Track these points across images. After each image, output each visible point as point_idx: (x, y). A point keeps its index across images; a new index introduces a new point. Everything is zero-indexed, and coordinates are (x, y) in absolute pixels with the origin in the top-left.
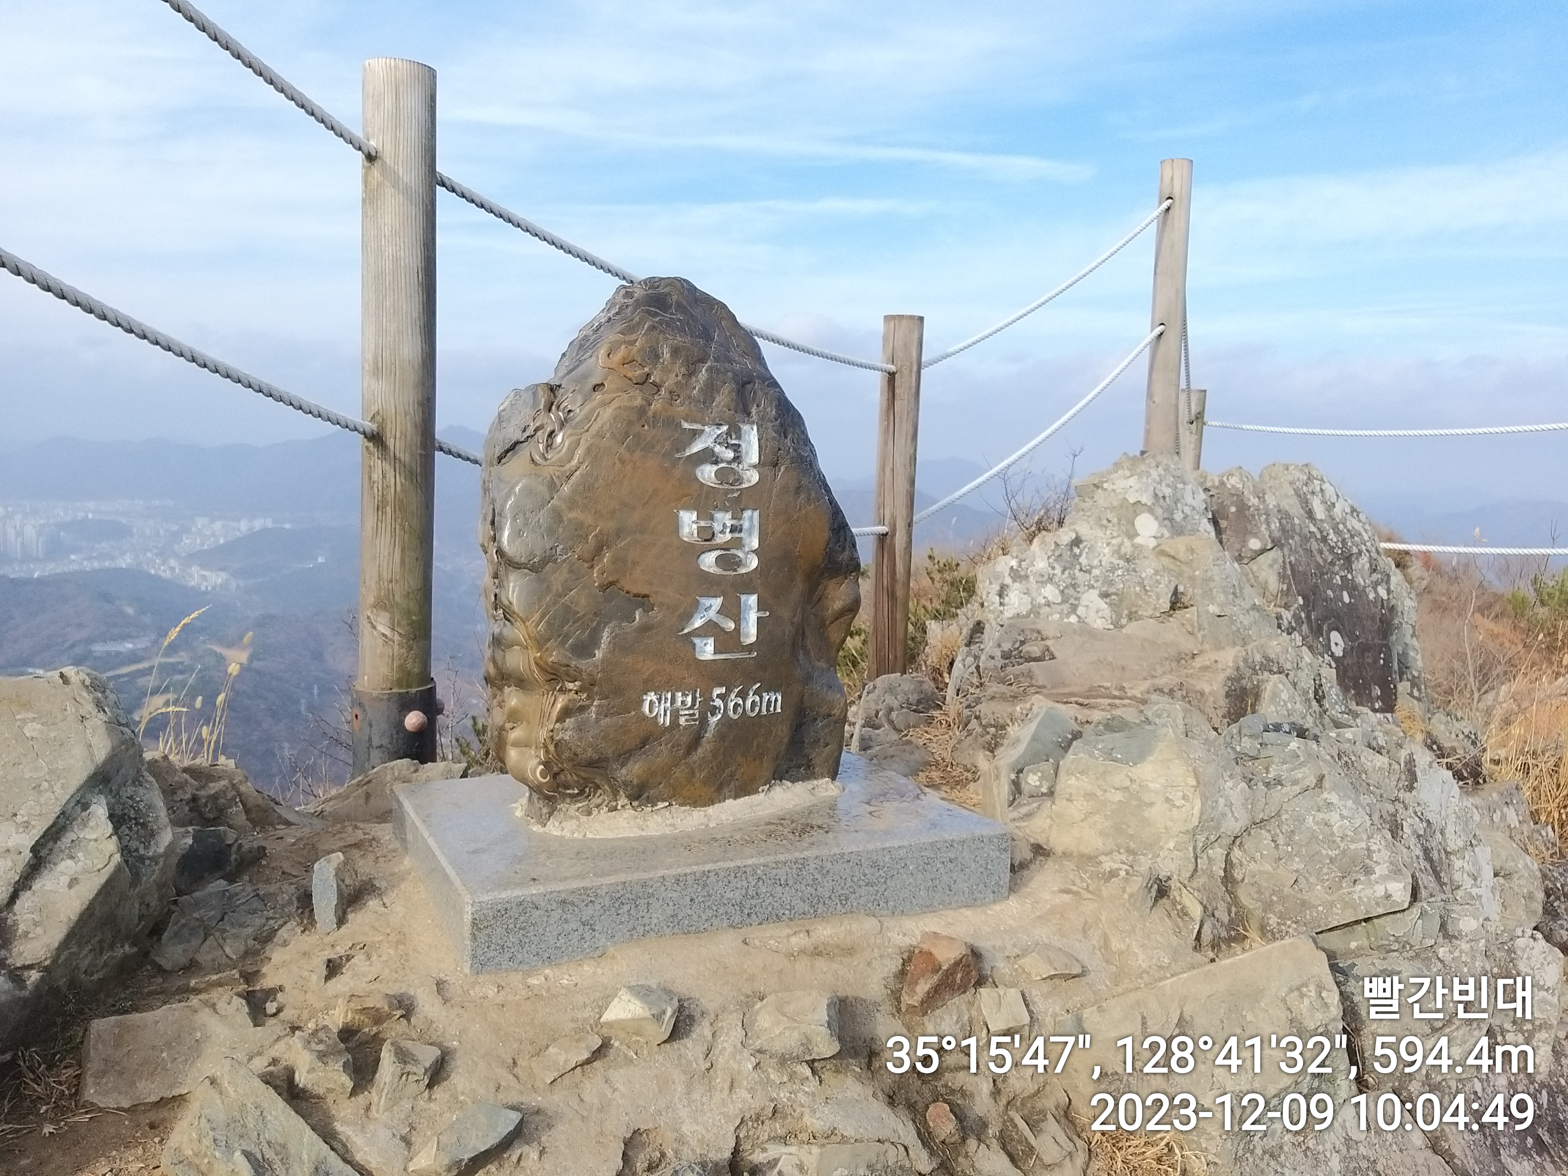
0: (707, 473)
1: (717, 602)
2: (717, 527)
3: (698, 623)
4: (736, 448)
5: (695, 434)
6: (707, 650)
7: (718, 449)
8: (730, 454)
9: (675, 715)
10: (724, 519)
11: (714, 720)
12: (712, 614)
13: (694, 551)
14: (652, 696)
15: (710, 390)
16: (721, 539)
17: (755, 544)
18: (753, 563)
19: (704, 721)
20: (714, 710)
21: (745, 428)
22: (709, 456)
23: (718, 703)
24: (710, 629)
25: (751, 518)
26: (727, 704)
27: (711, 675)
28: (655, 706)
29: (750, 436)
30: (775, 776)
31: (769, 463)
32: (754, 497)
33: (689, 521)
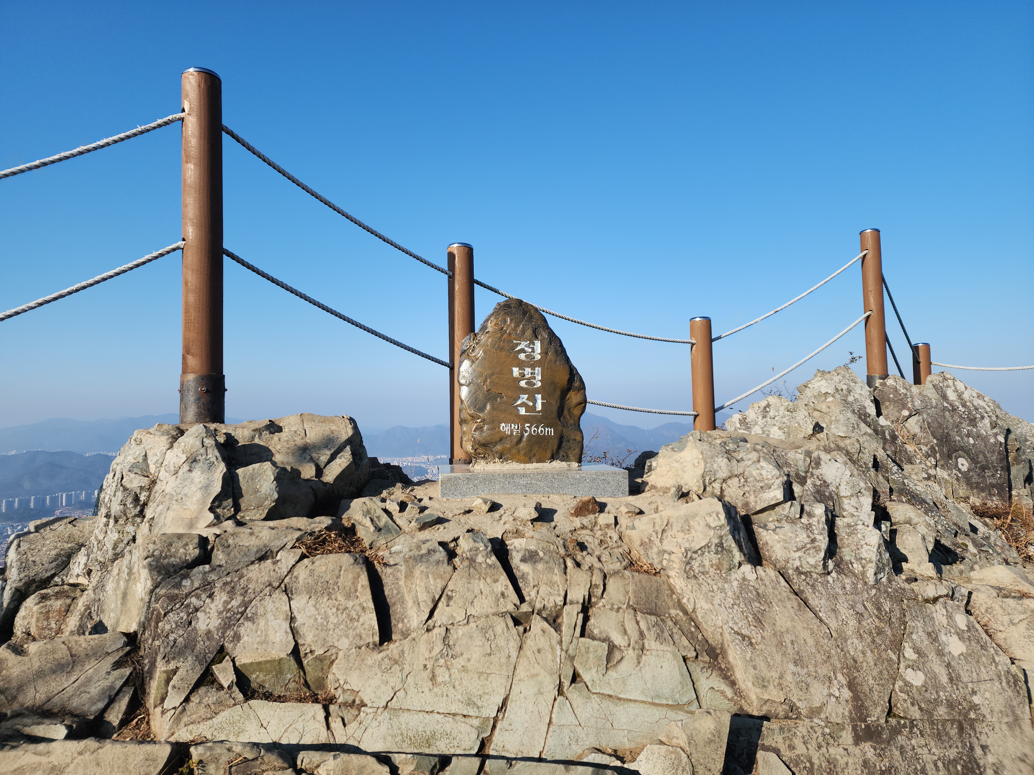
0: (522, 356)
1: (526, 396)
2: (526, 373)
3: (519, 402)
4: (533, 348)
5: (517, 345)
6: (522, 411)
7: (526, 349)
8: (530, 350)
9: (512, 431)
10: (528, 370)
11: (526, 434)
12: (524, 400)
13: (518, 380)
14: (503, 425)
15: (523, 331)
16: (527, 376)
17: (540, 378)
18: (539, 384)
19: (522, 436)
20: (526, 431)
21: (536, 342)
22: (522, 351)
23: (527, 429)
24: (523, 405)
25: (538, 370)
26: (531, 430)
27: (525, 419)
28: (505, 428)
29: (538, 344)
30: (553, 458)
31: (544, 353)
32: (539, 363)
33: (516, 371)
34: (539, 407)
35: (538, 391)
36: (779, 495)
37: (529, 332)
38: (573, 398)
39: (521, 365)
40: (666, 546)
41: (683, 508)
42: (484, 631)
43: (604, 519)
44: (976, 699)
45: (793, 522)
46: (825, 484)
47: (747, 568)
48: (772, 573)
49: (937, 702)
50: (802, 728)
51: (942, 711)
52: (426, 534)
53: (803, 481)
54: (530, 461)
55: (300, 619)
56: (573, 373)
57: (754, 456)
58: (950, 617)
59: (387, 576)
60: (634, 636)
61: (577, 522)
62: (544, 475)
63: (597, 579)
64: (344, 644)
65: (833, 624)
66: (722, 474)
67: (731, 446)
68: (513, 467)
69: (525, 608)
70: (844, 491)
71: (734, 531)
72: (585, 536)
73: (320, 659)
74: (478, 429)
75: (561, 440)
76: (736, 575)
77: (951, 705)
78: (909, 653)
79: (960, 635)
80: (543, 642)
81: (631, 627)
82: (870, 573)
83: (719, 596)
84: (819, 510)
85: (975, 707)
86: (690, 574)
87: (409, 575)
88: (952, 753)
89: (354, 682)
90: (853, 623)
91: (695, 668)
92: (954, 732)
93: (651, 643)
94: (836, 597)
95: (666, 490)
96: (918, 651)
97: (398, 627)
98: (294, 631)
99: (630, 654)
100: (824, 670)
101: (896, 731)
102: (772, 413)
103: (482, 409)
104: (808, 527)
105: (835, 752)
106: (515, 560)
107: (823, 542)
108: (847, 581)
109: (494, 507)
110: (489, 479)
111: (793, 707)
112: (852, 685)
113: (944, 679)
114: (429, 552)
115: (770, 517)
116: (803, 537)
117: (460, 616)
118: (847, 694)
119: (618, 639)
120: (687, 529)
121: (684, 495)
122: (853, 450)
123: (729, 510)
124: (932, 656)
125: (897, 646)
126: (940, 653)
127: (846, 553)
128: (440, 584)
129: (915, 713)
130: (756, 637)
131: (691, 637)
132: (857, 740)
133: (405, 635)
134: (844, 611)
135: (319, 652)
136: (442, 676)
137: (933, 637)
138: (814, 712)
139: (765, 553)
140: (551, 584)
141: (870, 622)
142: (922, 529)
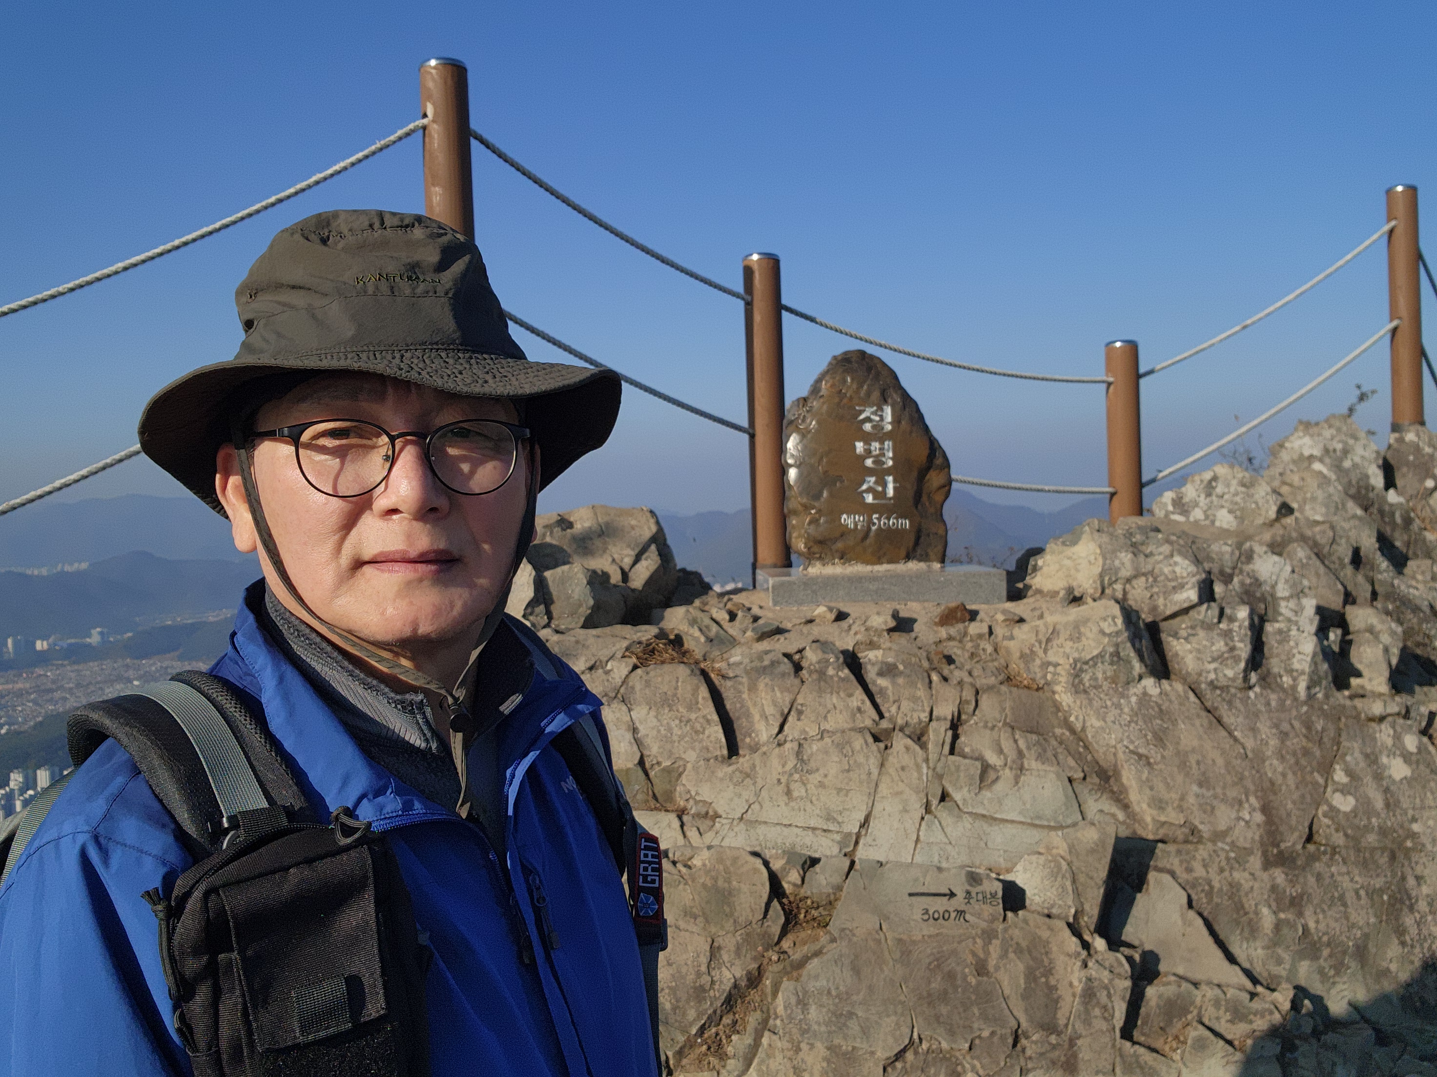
0: (868, 427)
1: (873, 479)
2: (872, 448)
3: (864, 487)
4: (881, 417)
5: (861, 412)
6: (869, 499)
7: (873, 417)
8: (877, 418)
9: (856, 524)
10: (875, 445)
11: (874, 528)
12: (871, 484)
13: (863, 458)
14: (845, 516)
15: (869, 394)
16: (874, 453)
17: (891, 454)
18: (890, 463)
19: (869, 529)
20: (874, 524)
21: (885, 407)
22: (868, 420)
23: (875, 521)
24: (870, 490)
25: (888, 444)
26: (879, 522)
27: (872, 509)
28: (847, 520)
29: (888, 412)
30: (908, 557)
31: (896, 421)
32: (889, 436)
33: (860, 446)
34: (890, 492)
35: (889, 472)
36: (1193, 596)
37: (876, 395)
38: (935, 479)
39: (867, 438)
40: (1052, 657)
41: (1075, 612)
42: (840, 747)
43: (974, 628)
44: (1416, 827)
45: (1208, 627)
46: (1257, 583)
47: (1149, 683)
48: (1179, 687)
49: (1368, 829)
50: (1202, 852)
51: (1372, 839)
52: (765, 645)
53: (1225, 579)
54: (879, 562)
55: (643, 731)
56: (934, 446)
57: (1166, 549)
58: (1397, 737)
59: (727, 690)
60: (1012, 755)
61: (943, 632)
62: (899, 578)
63: (968, 694)
64: (691, 756)
65: (1250, 744)
66: (1125, 573)
67: (1138, 537)
68: (858, 569)
69: (885, 724)
70: (1279, 591)
71: (1135, 637)
72: (953, 649)
73: (668, 771)
74: (814, 521)
75: (919, 534)
76: (1135, 690)
77: (1383, 832)
78: (1340, 776)
79: (1407, 757)
80: (907, 760)
81: (1007, 745)
82: (1302, 686)
83: (1113, 714)
84: (1243, 613)
85: (1413, 835)
86: (1077, 687)
87: (752, 688)
88: (1378, 883)
89: (706, 793)
90: (1273, 742)
91: (1083, 790)
92: (1384, 860)
93: (1031, 763)
94: (1257, 715)
95: (1054, 594)
96: (1349, 773)
97: (744, 741)
98: (638, 742)
99: (1007, 773)
100: (1232, 793)
101: (1313, 858)
102: (1219, 490)
103: (817, 496)
104: (1227, 635)
105: (1238, 875)
106: (871, 674)
107: (1244, 649)
108: (1273, 698)
109: (841, 616)
110: (831, 583)
111: (1194, 831)
112: (1265, 809)
113: (1379, 804)
114: (773, 664)
115: (1183, 624)
116: (1220, 645)
117: (813, 731)
118: (1259, 817)
119: (992, 758)
120: (1076, 636)
121: (1076, 600)
123: (1130, 616)
124: (1368, 779)
125: (1327, 769)
126: (1378, 777)
127: (1274, 664)
128: (788, 698)
129: (1339, 839)
130: (1155, 753)
131: (1079, 758)
132: (1267, 865)
133: (754, 749)
134: (1265, 728)
135: (666, 763)
136: (798, 791)
137: (1372, 759)
138: (1219, 836)
139: (1174, 665)
140: (914, 699)
141: (1296, 742)
142: (1386, 639)
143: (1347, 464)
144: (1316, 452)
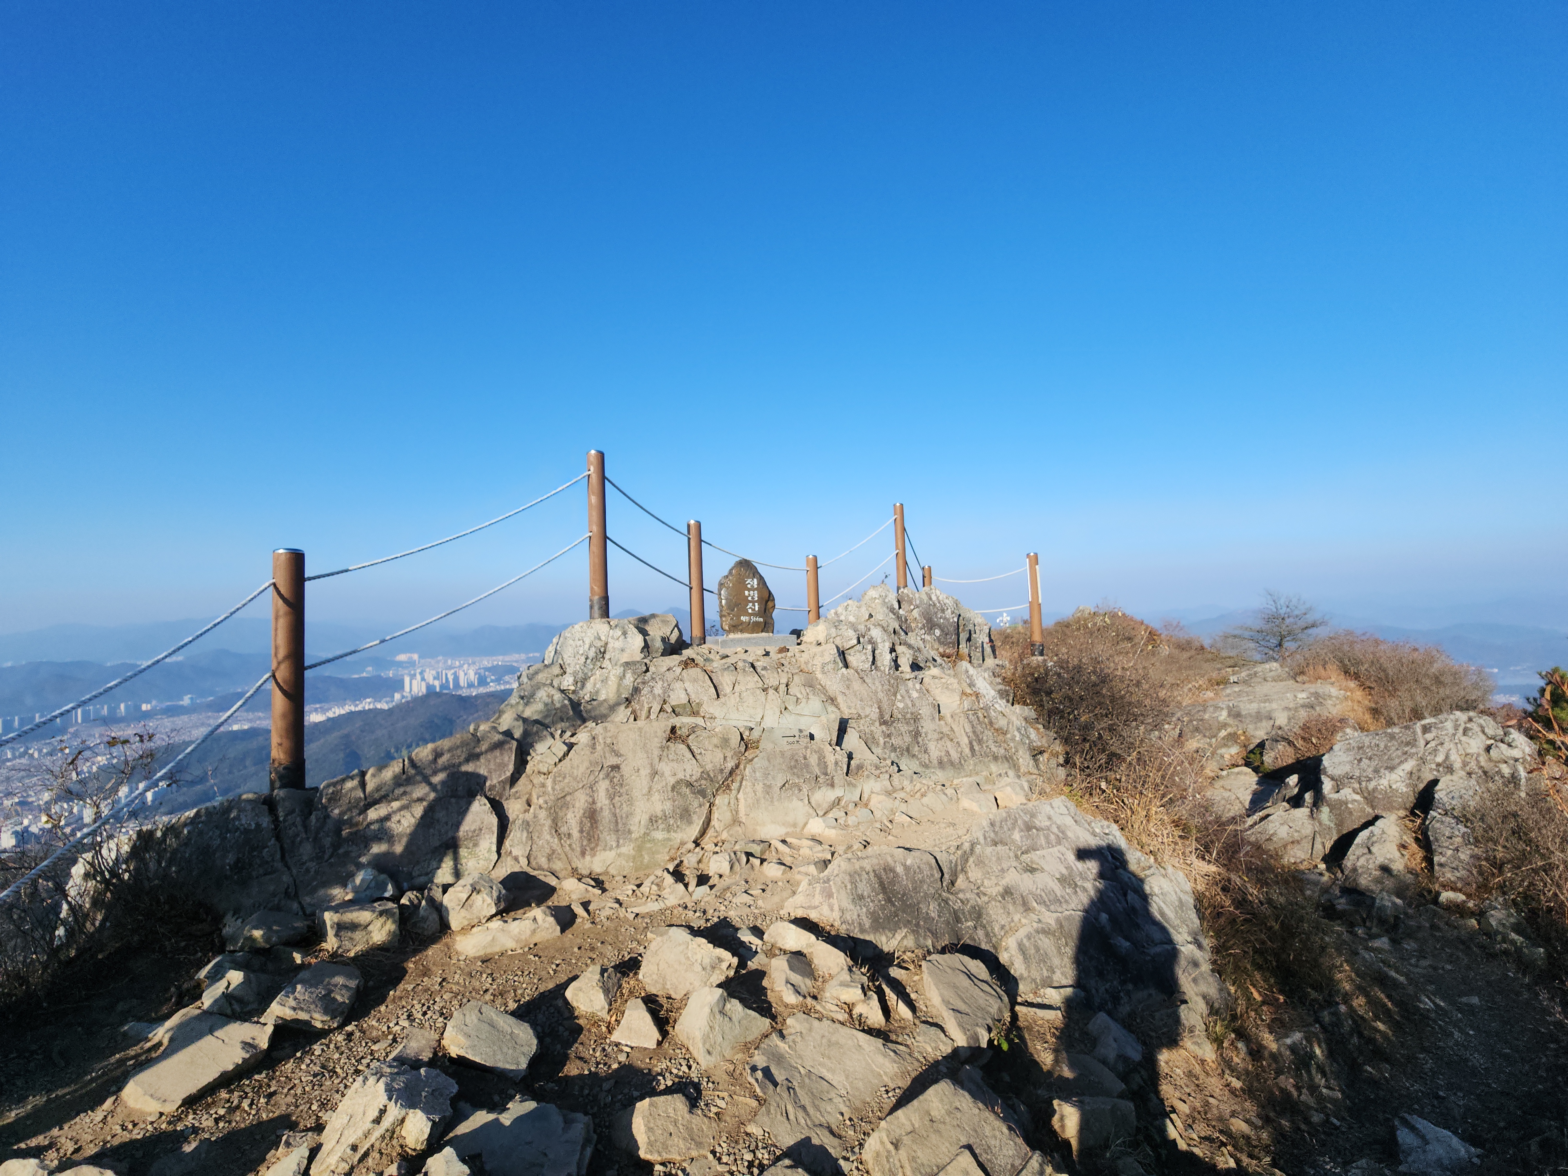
0: (749, 586)
1: (751, 604)
2: (750, 593)
3: (748, 607)
5: (746, 581)
6: (750, 611)
8: (752, 583)
9: (746, 620)
10: (752, 592)
12: (751, 606)
13: (748, 597)
15: (748, 574)
16: (751, 595)
17: (756, 596)
18: (756, 598)
19: (751, 622)
20: (752, 620)
22: (749, 583)
24: (750, 608)
25: (756, 592)
27: (751, 614)
28: (743, 618)
29: (755, 580)
30: (763, 631)
31: (758, 584)
32: (756, 589)
33: (747, 593)
34: (757, 609)
35: (756, 601)
36: (855, 642)
37: (751, 575)
38: (771, 604)
39: (749, 590)
40: (815, 663)
41: (820, 648)
42: (752, 694)
43: (789, 654)
44: (920, 712)
45: (860, 652)
46: (872, 638)
47: (844, 669)
48: (852, 671)
49: (907, 713)
50: (862, 721)
51: (909, 716)
52: (723, 661)
53: (864, 637)
54: (755, 633)
55: (688, 690)
56: (770, 593)
57: (846, 627)
58: (914, 685)
59: (713, 676)
60: (805, 694)
61: (780, 656)
62: (763, 638)
63: (790, 676)
64: (705, 698)
65: (873, 688)
66: (834, 635)
67: (837, 624)
68: (750, 635)
69: (765, 686)
70: (879, 641)
71: (839, 655)
72: (783, 661)
73: (698, 704)
74: (732, 619)
75: (766, 623)
76: (840, 672)
77: (912, 714)
78: (899, 697)
79: (917, 690)
80: (773, 698)
81: (803, 691)
82: (887, 669)
83: (834, 680)
84: (870, 647)
85: (920, 714)
86: (824, 673)
87: (722, 675)
88: (911, 728)
89: (710, 710)
90: (880, 687)
91: (827, 704)
92: (912, 722)
93: (811, 696)
94: (874, 679)
95: (811, 643)
96: (902, 696)
97: (722, 693)
98: (687, 694)
99: (804, 701)
100: (870, 703)
101: (893, 722)
103: (733, 610)
104: (866, 654)
105: (873, 728)
106: (759, 670)
107: (871, 659)
108: (879, 674)
109: (746, 651)
110: (740, 641)
111: (859, 715)
112: (879, 708)
113: (910, 705)
114: (727, 667)
115: (852, 651)
116: (864, 657)
117: (744, 688)
118: (878, 710)
119: (799, 696)
120: (822, 656)
121: (820, 644)
122: (885, 626)
123: (837, 648)
124: (907, 698)
125: (895, 695)
126: (910, 697)
127: (879, 663)
129: (900, 716)
130: (847, 692)
131: (825, 695)
132: (880, 725)
133: (725, 695)
134: (878, 684)
135: (697, 701)
136: (741, 709)
137: (907, 691)
138: (866, 716)
139: (850, 665)
140: (774, 677)
141: (886, 687)
142: (908, 656)
143: (887, 600)
144: (877, 596)
